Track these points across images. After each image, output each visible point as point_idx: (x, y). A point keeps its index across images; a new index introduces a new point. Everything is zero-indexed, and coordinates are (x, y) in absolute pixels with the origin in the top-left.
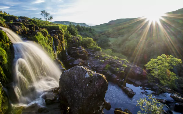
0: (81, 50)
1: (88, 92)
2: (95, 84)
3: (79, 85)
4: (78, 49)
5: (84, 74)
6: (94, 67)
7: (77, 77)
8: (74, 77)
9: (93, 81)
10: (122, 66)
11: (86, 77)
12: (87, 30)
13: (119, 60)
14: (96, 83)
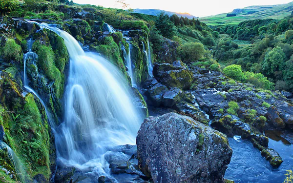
0: (180, 68)
1: (193, 167)
2: (206, 153)
3: (176, 152)
4: (175, 66)
5: (186, 133)
6: (204, 106)
7: (174, 137)
8: (167, 136)
9: (204, 147)
10: (260, 106)
11: (190, 138)
12: (192, 25)
13: (256, 91)
14: (209, 150)
